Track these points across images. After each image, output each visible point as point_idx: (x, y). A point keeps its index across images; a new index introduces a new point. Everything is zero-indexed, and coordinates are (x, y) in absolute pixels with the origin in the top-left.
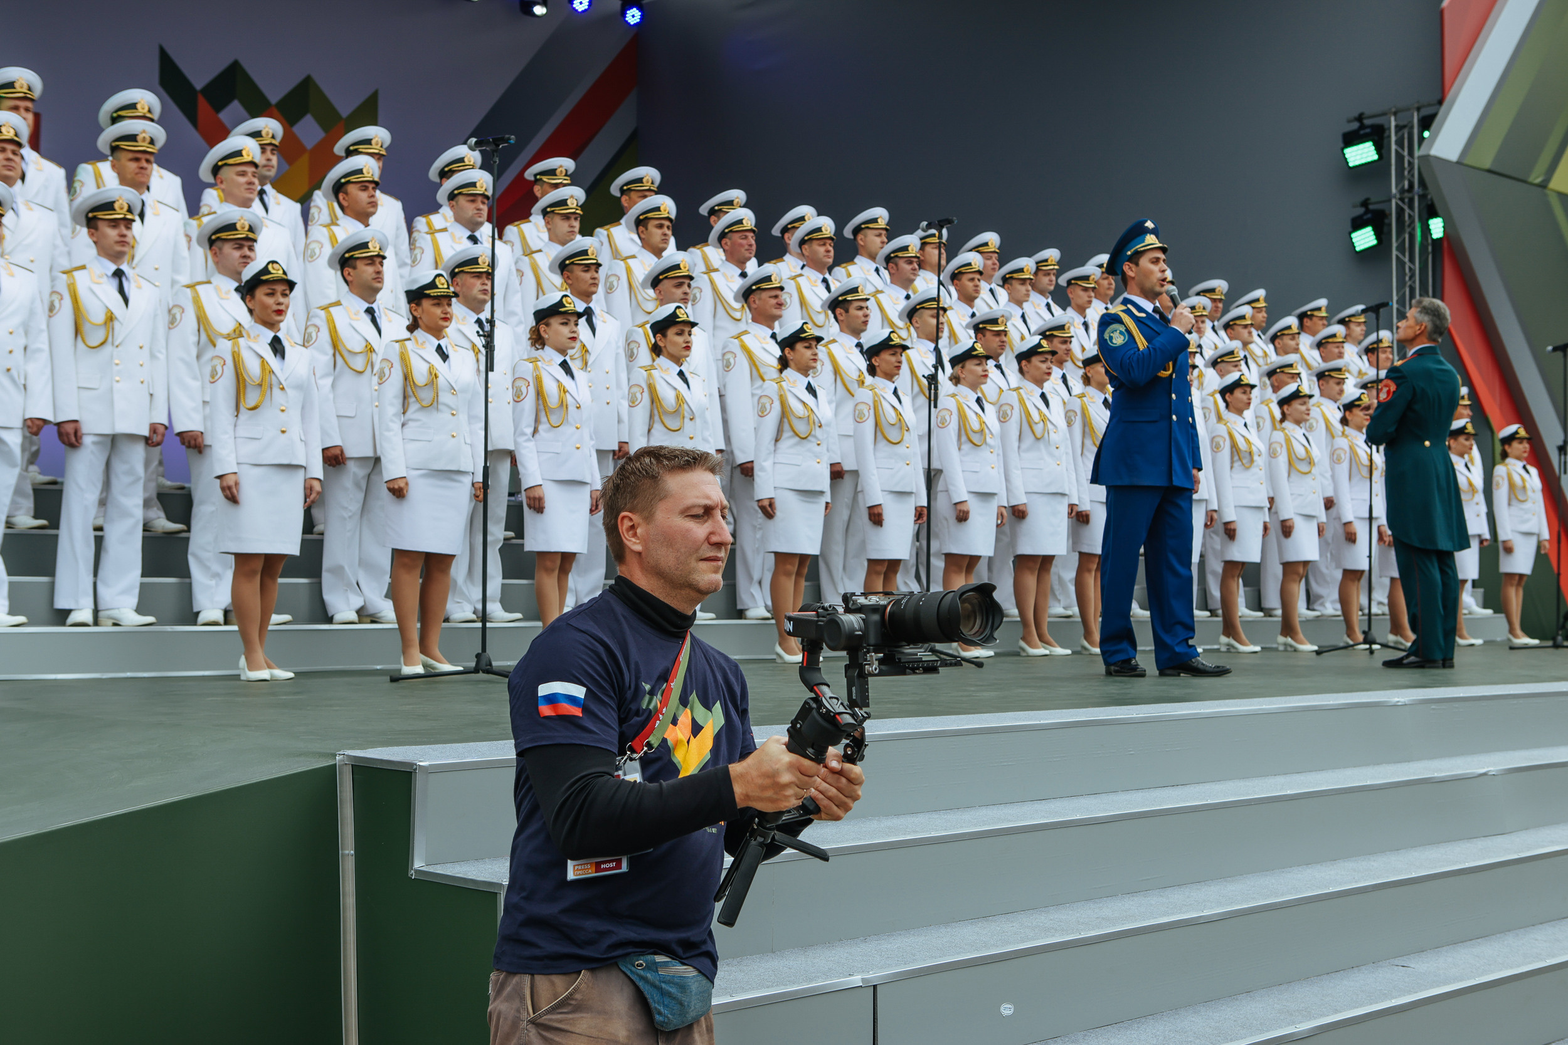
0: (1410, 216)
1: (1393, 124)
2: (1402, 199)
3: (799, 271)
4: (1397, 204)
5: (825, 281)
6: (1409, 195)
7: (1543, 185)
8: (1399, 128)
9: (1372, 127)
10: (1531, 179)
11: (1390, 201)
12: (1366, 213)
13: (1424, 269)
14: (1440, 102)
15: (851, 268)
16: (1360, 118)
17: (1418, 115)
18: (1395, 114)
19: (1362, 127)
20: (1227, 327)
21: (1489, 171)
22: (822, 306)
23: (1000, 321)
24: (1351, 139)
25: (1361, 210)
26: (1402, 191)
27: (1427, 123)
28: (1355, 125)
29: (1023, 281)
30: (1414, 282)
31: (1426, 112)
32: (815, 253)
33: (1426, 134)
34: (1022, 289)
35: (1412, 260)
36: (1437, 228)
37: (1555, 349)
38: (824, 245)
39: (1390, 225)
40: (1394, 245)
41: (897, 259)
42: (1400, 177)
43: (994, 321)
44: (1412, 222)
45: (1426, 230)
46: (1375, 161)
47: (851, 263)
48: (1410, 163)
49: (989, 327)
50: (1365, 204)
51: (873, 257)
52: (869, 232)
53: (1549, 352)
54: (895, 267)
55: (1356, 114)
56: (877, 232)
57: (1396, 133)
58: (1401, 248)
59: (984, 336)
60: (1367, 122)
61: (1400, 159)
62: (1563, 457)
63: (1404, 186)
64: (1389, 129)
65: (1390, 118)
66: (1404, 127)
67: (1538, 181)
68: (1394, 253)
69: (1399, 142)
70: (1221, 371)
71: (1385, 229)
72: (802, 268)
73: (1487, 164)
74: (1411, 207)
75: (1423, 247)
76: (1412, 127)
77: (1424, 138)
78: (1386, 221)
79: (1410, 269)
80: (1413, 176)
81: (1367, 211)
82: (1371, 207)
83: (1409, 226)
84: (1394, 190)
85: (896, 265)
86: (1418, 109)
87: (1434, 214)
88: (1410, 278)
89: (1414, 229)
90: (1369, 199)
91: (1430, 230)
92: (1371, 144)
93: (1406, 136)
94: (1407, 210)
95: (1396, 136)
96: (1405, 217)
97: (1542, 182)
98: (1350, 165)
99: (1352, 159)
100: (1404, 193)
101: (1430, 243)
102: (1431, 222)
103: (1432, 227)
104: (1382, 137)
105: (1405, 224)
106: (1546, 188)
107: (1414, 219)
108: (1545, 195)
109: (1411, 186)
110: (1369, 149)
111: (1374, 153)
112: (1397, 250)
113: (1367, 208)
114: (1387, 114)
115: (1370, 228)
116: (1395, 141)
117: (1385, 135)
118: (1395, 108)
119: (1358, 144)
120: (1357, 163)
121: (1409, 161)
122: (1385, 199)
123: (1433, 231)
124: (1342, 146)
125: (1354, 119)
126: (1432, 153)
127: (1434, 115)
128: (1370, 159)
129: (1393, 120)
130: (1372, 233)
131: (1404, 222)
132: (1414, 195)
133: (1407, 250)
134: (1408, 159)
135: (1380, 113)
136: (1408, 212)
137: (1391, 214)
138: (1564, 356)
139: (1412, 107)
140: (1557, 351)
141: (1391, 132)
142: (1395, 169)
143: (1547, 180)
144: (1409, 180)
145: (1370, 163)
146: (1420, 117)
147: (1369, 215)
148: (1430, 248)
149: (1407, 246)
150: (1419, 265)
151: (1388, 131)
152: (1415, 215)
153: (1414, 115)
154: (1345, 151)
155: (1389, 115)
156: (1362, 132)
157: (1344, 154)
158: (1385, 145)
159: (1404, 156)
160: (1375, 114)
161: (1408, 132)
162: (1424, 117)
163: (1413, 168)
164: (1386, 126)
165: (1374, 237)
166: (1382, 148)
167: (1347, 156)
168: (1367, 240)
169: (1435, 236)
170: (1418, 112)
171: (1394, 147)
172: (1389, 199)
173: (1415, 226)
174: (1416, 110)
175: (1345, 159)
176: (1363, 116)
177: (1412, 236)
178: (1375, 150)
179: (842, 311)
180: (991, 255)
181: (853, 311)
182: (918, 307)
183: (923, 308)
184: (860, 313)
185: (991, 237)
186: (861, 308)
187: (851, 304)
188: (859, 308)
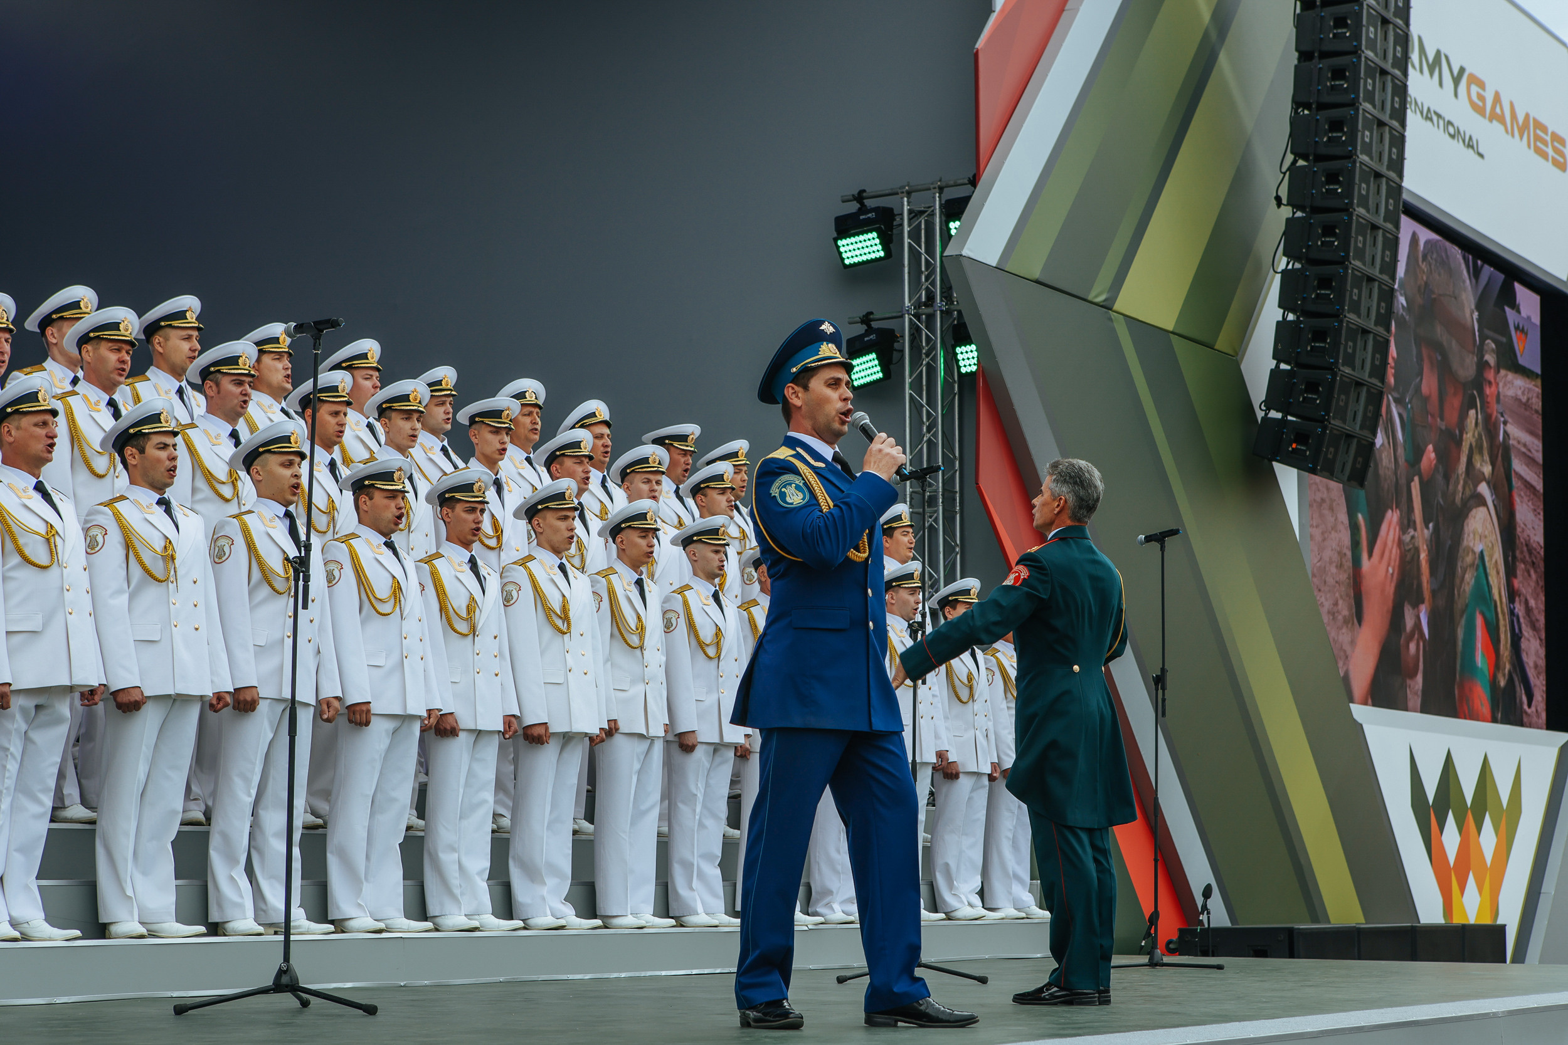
0: (928, 339)
1: (906, 208)
2: (918, 316)
3: (69, 388)
4: (910, 320)
5: (112, 403)
6: (929, 310)
7: (1107, 306)
8: (914, 214)
9: (876, 210)
10: (1090, 298)
11: (902, 316)
12: (868, 333)
14: (974, 182)
16: (860, 197)
17: (940, 197)
18: (909, 194)
19: (863, 209)
20: (696, 491)
21: (1037, 282)
22: (103, 444)
24: (847, 227)
25: (861, 329)
26: (918, 305)
27: (955, 209)
28: (854, 207)
29: (408, 414)
30: (935, 435)
31: (953, 193)
32: (102, 360)
33: (954, 226)
34: (406, 426)
35: (931, 402)
36: (968, 358)
37: (1148, 539)
38: (119, 350)
39: (902, 351)
40: (908, 380)
41: (219, 376)
42: (915, 284)
43: (387, 476)
44: (934, 348)
45: (952, 360)
46: (880, 259)
47: (141, 377)
48: (930, 266)
49: (379, 484)
50: (866, 319)
51: (177, 372)
52: (173, 333)
53: (1140, 543)
54: (214, 388)
55: (856, 193)
56: (184, 333)
57: (910, 220)
58: (916, 385)
59: (371, 499)
60: (870, 203)
61: (915, 255)
63: (920, 296)
64: (902, 214)
65: (902, 198)
66: (922, 212)
67: (1100, 299)
68: (908, 391)
69: (915, 235)
71: (896, 355)
72: (75, 381)
73: (1036, 274)
74: (930, 326)
75: (947, 385)
76: (933, 214)
77: (950, 232)
78: (896, 345)
79: (929, 414)
80: (933, 284)
81: (870, 330)
82: (874, 325)
83: (928, 355)
84: (907, 303)
85: (218, 384)
86: (941, 189)
87: (967, 341)
88: (929, 430)
89: (934, 359)
90: (872, 313)
91: (958, 361)
92: (875, 234)
93: (923, 226)
94: (925, 331)
95: (909, 225)
96: (921, 342)
97: (1105, 300)
98: (847, 262)
99: (849, 254)
100: (919, 307)
101: (956, 379)
102: (958, 350)
103: (960, 357)
104: (891, 227)
105: (921, 351)
106: (1110, 309)
107: (935, 343)
108: (1111, 319)
109: (931, 297)
110: (873, 242)
111: (880, 247)
112: (911, 388)
113: (869, 326)
114: (897, 194)
115: (873, 356)
116: (909, 232)
117: (895, 223)
118: (908, 185)
119: (858, 234)
120: (856, 260)
121: (927, 260)
122: (894, 314)
123: (961, 363)
124: (835, 235)
125: (851, 198)
126: (965, 252)
127: (966, 200)
128: (873, 256)
129: (906, 203)
130: (876, 362)
131: (920, 348)
132: (935, 311)
133: (925, 388)
134: (926, 258)
135: (887, 192)
136: (926, 334)
137: (903, 336)
138: (1162, 549)
139: (932, 186)
140: (1151, 541)
141: (902, 219)
142: (909, 273)
143: (1113, 299)
144: (927, 289)
145: (872, 261)
146: (943, 202)
147: (871, 337)
148: (956, 386)
149: (924, 383)
150: (942, 411)
151: (898, 219)
152: (936, 338)
153: (934, 198)
154: (840, 243)
155: (900, 195)
156: (862, 217)
157: (838, 247)
158: (894, 237)
159: (920, 254)
160: (884, 192)
161: (926, 221)
162: (948, 201)
163: (933, 272)
164: (895, 212)
165: (878, 368)
166: (891, 241)
167: (842, 249)
168: (869, 372)
169: (963, 370)
170: (940, 194)
171: (907, 240)
172: (900, 314)
173: (936, 355)
174: (937, 190)
175: (840, 253)
176: (864, 194)
177: (932, 370)
178: (880, 244)
179: (134, 450)
180: (371, 372)
181: (151, 451)
182: (261, 450)
183: (269, 451)
184: (163, 455)
185: (370, 347)
186: (165, 446)
187: (149, 439)
188: (162, 446)
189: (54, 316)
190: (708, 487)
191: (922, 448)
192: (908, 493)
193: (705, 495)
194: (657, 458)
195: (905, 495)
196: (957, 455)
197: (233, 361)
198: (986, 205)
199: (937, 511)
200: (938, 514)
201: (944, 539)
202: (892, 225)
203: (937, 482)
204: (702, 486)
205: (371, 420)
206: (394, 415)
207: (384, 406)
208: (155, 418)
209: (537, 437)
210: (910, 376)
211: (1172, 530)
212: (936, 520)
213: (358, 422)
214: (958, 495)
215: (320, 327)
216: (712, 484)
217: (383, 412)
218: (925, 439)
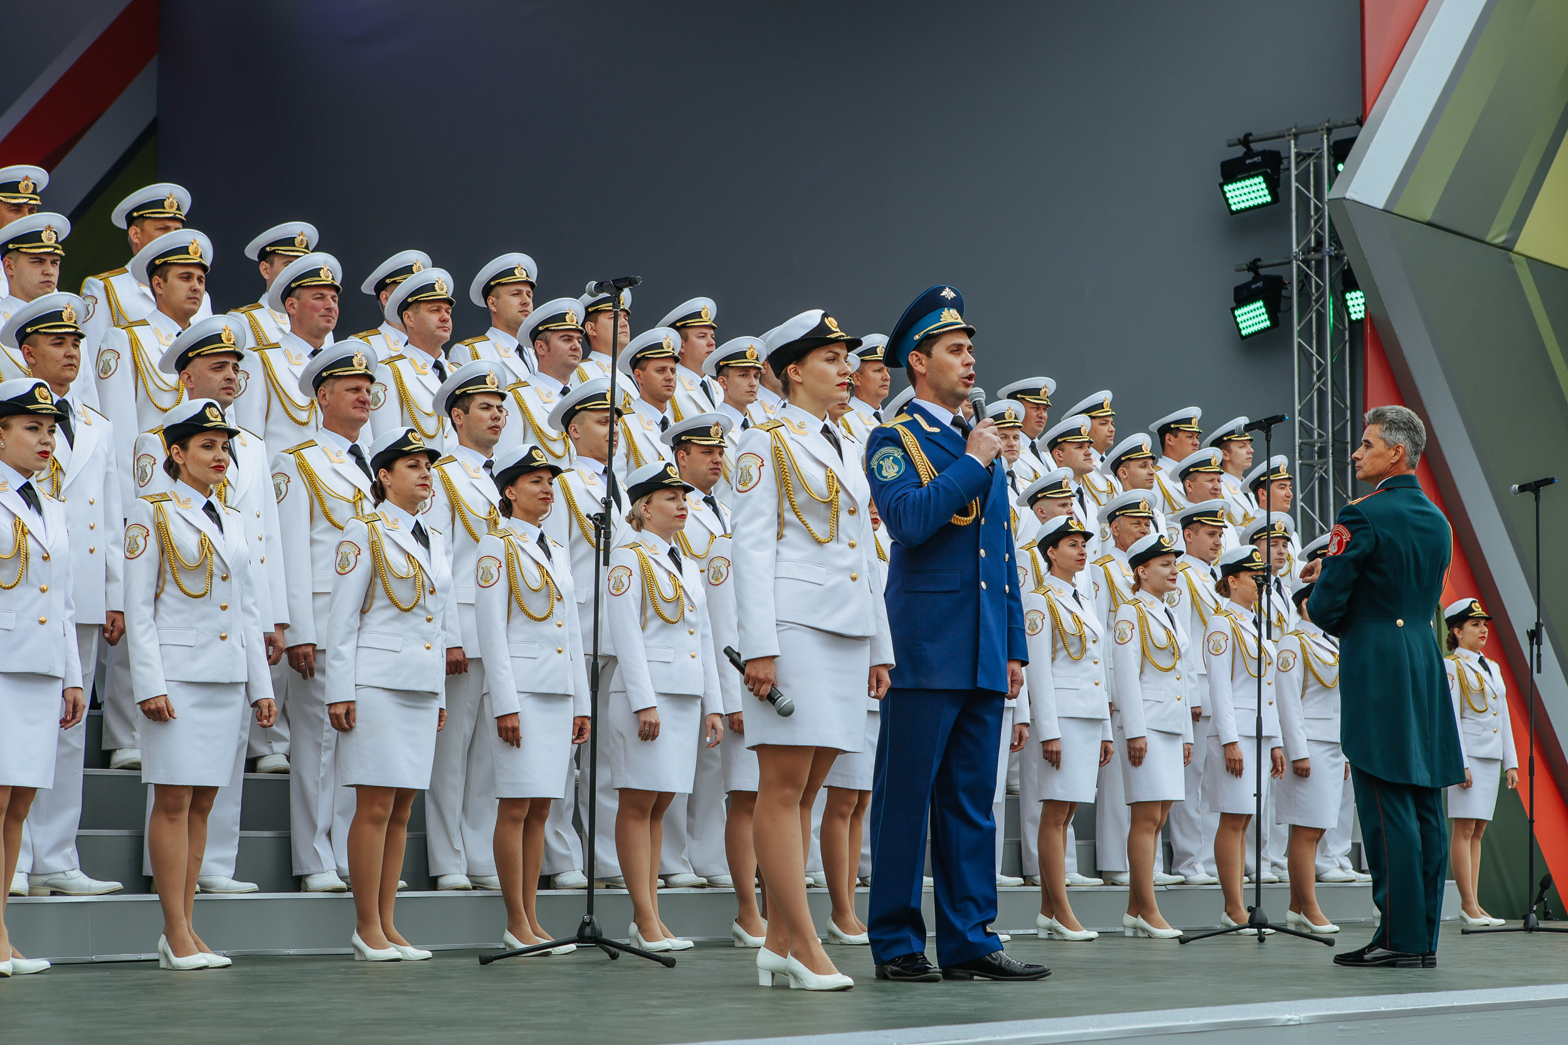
0: (1318, 286)
1: (1293, 151)
2: (1306, 262)
3: (400, 351)
4: (1299, 266)
5: (437, 366)
6: (1318, 256)
7: (1507, 248)
8: (1302, 157)
9: (1263, 153)
10: (1488, 239)
11: (1290, 263)
12: (1255, 281)
13: (1338, 366)
14: (1361, 122)
15: (480, 346)
16: (1246, 141)
17: (1328, 139)
18: (1296, 136)
19: (1249, 153)
20: (1053, 445)
21: (1429, 224)
22: (435, 405)
23: (712, 431)
24: (1233, 171)
25: (1248, 276)
26: (1307, 250)
27: (1341, 150)
28: (1240, 151)
29: (745, 371)
30: (1325, 384)
31: (1340, 135)
32: (423, 322)
33: (1340, 167)
34: (743, 383)
35: (1321, 351)
36: (1356, 304)
37: (1522, 488)
38: (438, 310)
39: (1290, 298)
40: (1296, 328)
42: (1303, 229)
43: (704, 432)
44: (1323, 295)
45: (1342, 307)
46: (1267, 204)
47: (481, 338)
48: (1317, 208)
49: (696, 440)
50: (1253, 267)
51: (512, 330)
52: (503, 291)
53: (1516, 493)
54: (545, 347)
55: (1241, 137)
57: (1298, 164)
58: (1305, 333)
59: (688, 454)
60: (1256, 147)
61: (1303, 200)
62: (1535, 647)
63: (1310, 240)
64: (1289, 157)
65: (1289, 141)
66: (1310, 155)
67: (1499, 240)
68: (1296, 339)
69: (1303, 179)
70: (1042, 512)
71: (1283, 307)
72: (405, 346)
73: (1428, 216)
74: (1320, 273)
75: (1337, 333)
76: (1320, 157)
77: (1337, 172)
78: (1284, 292)
79: (1319, 364)
80: (1322, 228)
81: (1257, 277)
82: (1262, 271)
83: (1317, 301)
84: (1295, 249)
85: (547, 343)
86: (1329, 131)
87: (1354, 287)
88: (1319, 378)
89: (1323, 305)
90: (1259, 260)
91: (1347, 307)
92: (1261, 179)
93: (1312, 169)
94: (1314, 278)
95: (1297, 169)
96: (1311, 288)
97: (1504, 242)
98: (1234, 208)
99: (1236, 200)
100: (1309, 253)
101: (1347, 326)
102: (1348, 296)
103: (1350, 303)
104: (1277, 171)
105: (1311, 298)
106: (1511, 250)
107: (1324, 291)
108: (1511, 261)
109: (1320, 242)
110: (1259, 187)
111: (1266, 192)
112: (1299, 336)
113: (1256, 273)
114: (1283, 136)
115: (1260, 303)
116: (1296, 176)
117: (1282, 167)
118: (1295, 127)
119: (1244, 179)
120: (1243, 206)
121: (1316, 205)
122: (1282, 261)
123: (1351, 310)
124: (1221, 180)
125: (1238, 142)
126: (1349, 195)
127: (1351, 141)
128: (1260, 201)
129: (1293, 146)
130: (1264, 310)
131: (1309, 295)
132: (1324, 256)
133: (1314, 336)
134: (1315, 203)
135: (1274, 135)
136: (1316, 281)
137: (1291, 283)
138: (1537, 499)
139: (1319, 128)
140: (1525, 490)
141: (1289, 163)
142: (1297, 218)
143: (1514, 240)
144: (1316, 233)
145: (1259, 206)
146: (1331, 143)
147: (1258, 284)
148: (1347, 333)
149: (1314, 330)
150: (1332, 359)
151: (1285, 162)
152: (1325, 284)
153: (1322, 139)
154: (1226, 188)
155: (1287, 138)
156: (1248, 162)
157: (1224, 193)
158: (1281, 181)
159: (1309, 199)
160: (1268, 136)
161: (1315, 164)
162: (1336, 143)
163: (1322, 217)
164: (1283, 155)
165: (1266, 316)
166: (1278, 185)
167: (1228, 195)
168: (1257, 320)
169: (1354, 317)
170: (1328, 135)
171: (1294, 184)
172: (1288, 260)
173: (1325, 302)
174: (1325, 131)
175: (1227, 199)
176: (1251, 138)
177: (1321, 316)
178: (1267, 188)
179: (460, 411)
180: (705, 331)
181: (475, 410)
182: (577, 408)
183: (585, 409)
184: (486, 415)
185: (705, 306)
186: (488, 407)
187: (473, 400)
188: (485, 406)
189: (388, 281)
190: (1065, 441)
191: (1312, 396)
192: (1297, 444)
193: (1062, 450)
194: (1013, 413)
195: (1294, 446)
196: (1348, 404)
197: (561, 317)
198: (1372, 145)
199: (1327, 463)
200: (1328, 466)
201: (1335, 490)
202: (1279, 169)
203: (1327, 432)
204: (1059, 440)
205: (706, 378)
206: (731, 372)
207: (721, 364)
208: (481, 380)
209: (887, 392)
210: (1299, 323)
211: (1547, 479)
212: (1326, 472)
213: (692, 381)
214: (1349, 446)
215: (618, 285)
216: (1069, 439)
217: (721, 370)
218: (1315, 387)
